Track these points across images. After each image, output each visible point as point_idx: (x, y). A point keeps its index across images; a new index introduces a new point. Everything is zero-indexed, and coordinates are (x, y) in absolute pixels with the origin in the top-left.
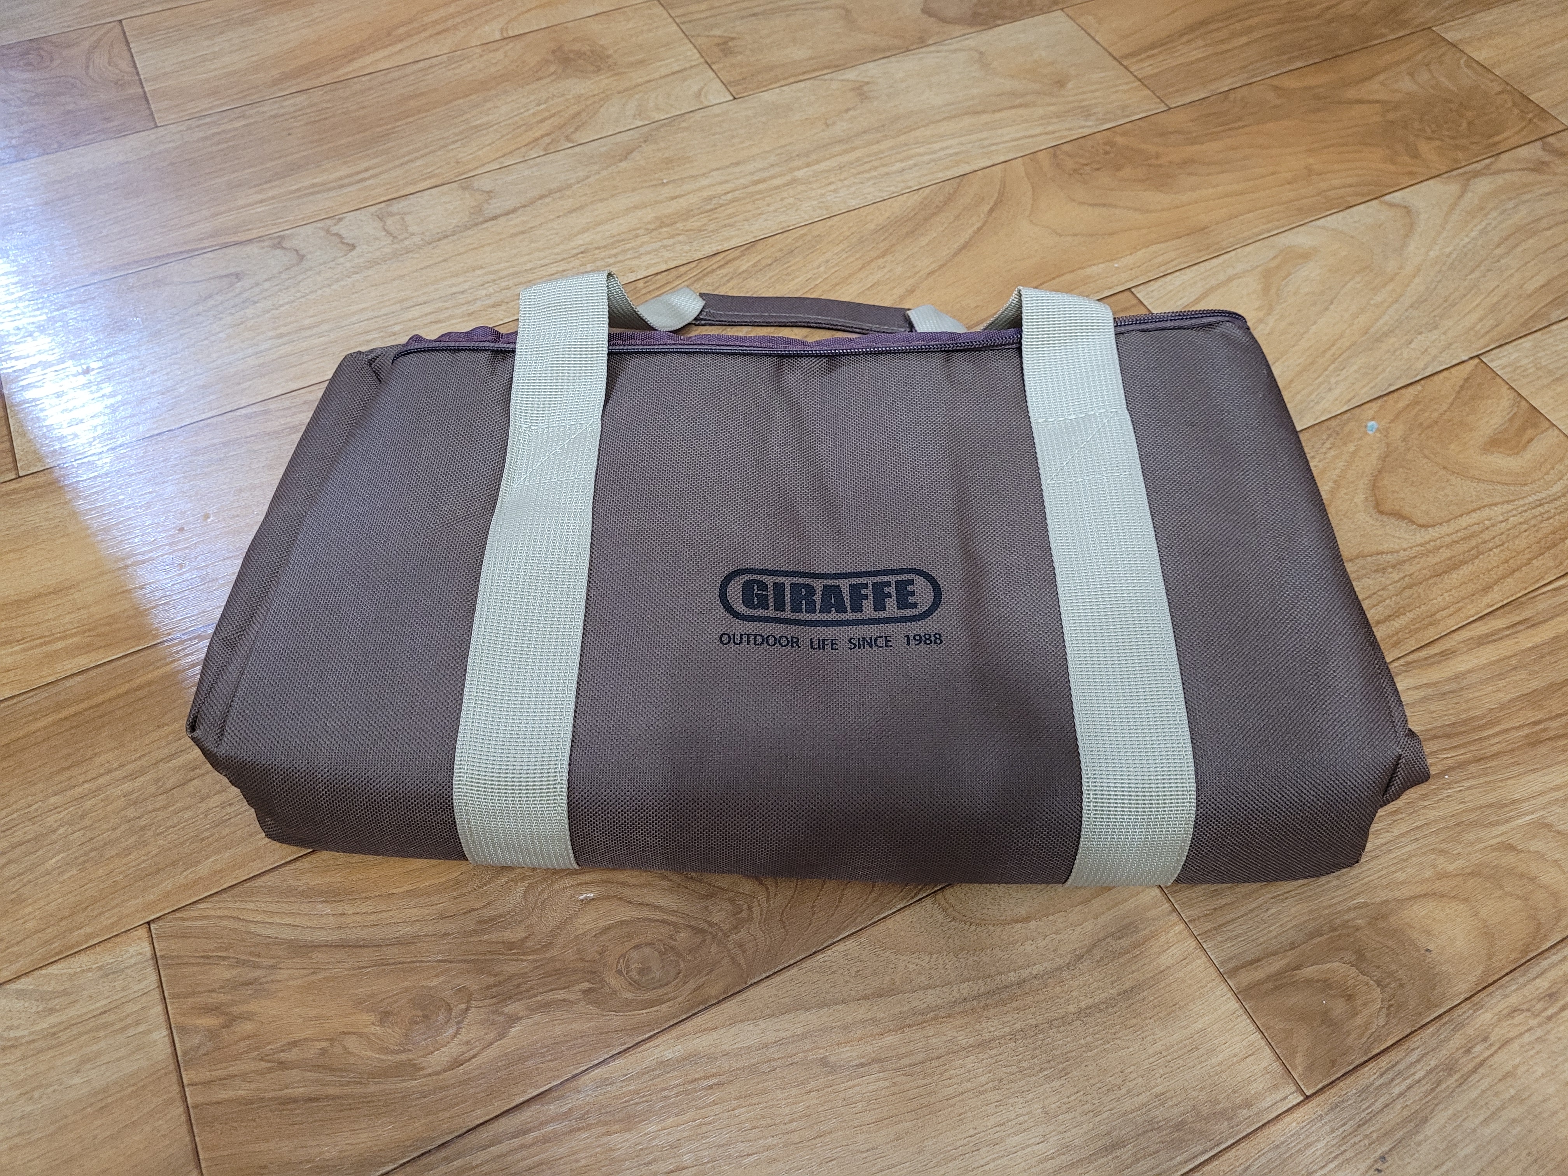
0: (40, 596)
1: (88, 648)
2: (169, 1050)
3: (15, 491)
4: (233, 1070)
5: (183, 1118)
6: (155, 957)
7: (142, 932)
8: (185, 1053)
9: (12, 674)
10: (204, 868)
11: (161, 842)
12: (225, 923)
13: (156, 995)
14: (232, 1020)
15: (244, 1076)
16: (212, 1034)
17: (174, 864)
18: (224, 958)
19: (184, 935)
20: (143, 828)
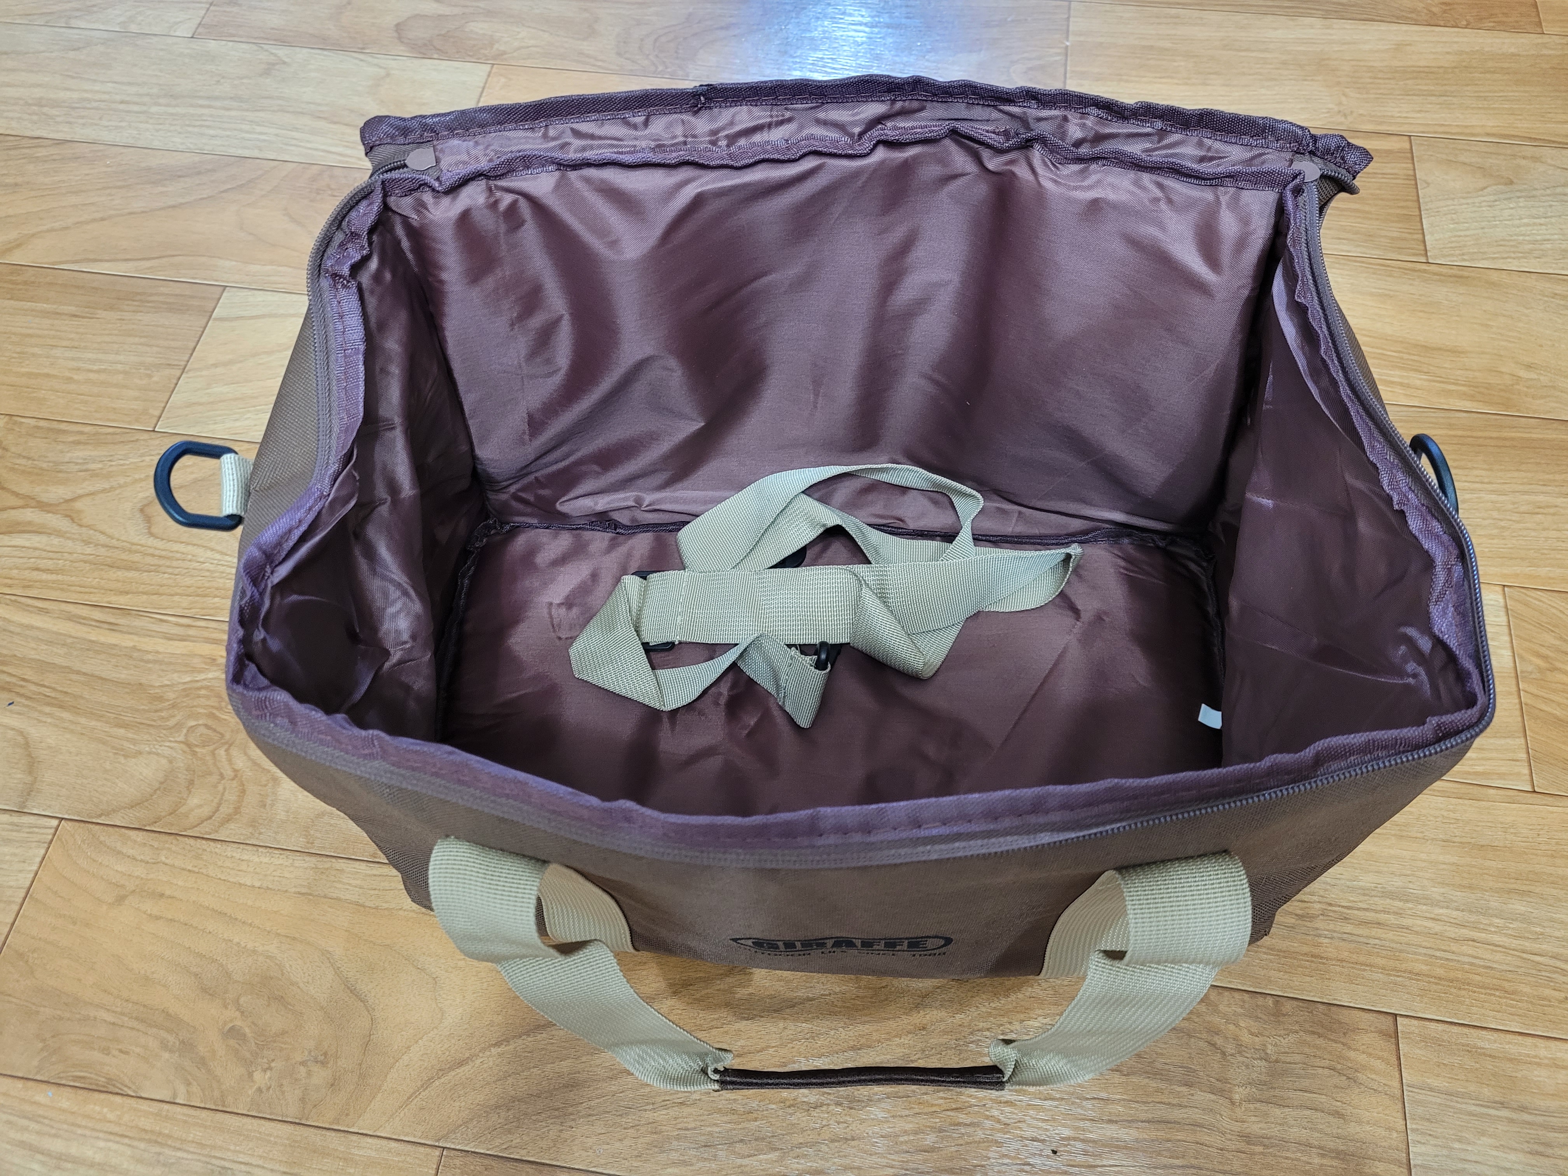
0: (1440, 349)
1: (1472, 398)
2: (1512, 665)
3: (1425, 271)
4: (1552, 697)
5: (1518, 706)
6: (1506, 607)
7: (1499, 589)
8: (1522, 672)
9: (1420, 392)
10: (1543, 571)
11: (1514, 542)
12: (1554, 611)
13: (1506, 630)
14: (1554, 669)
15: (1559, 704)
16: (1540, 670)
17: (1522, 559)
18: (1552, 631)
19: (1527, 604)
20: (1503, 527)
